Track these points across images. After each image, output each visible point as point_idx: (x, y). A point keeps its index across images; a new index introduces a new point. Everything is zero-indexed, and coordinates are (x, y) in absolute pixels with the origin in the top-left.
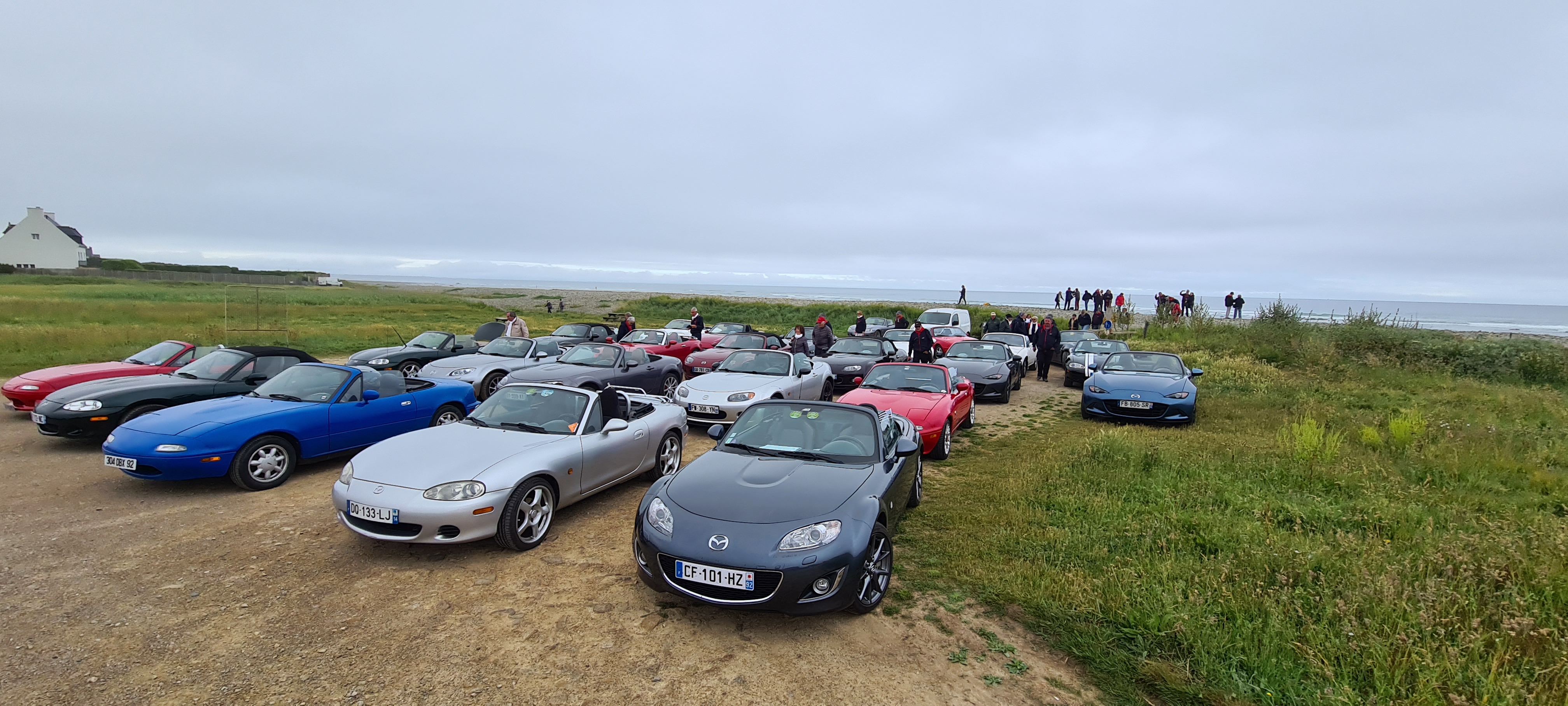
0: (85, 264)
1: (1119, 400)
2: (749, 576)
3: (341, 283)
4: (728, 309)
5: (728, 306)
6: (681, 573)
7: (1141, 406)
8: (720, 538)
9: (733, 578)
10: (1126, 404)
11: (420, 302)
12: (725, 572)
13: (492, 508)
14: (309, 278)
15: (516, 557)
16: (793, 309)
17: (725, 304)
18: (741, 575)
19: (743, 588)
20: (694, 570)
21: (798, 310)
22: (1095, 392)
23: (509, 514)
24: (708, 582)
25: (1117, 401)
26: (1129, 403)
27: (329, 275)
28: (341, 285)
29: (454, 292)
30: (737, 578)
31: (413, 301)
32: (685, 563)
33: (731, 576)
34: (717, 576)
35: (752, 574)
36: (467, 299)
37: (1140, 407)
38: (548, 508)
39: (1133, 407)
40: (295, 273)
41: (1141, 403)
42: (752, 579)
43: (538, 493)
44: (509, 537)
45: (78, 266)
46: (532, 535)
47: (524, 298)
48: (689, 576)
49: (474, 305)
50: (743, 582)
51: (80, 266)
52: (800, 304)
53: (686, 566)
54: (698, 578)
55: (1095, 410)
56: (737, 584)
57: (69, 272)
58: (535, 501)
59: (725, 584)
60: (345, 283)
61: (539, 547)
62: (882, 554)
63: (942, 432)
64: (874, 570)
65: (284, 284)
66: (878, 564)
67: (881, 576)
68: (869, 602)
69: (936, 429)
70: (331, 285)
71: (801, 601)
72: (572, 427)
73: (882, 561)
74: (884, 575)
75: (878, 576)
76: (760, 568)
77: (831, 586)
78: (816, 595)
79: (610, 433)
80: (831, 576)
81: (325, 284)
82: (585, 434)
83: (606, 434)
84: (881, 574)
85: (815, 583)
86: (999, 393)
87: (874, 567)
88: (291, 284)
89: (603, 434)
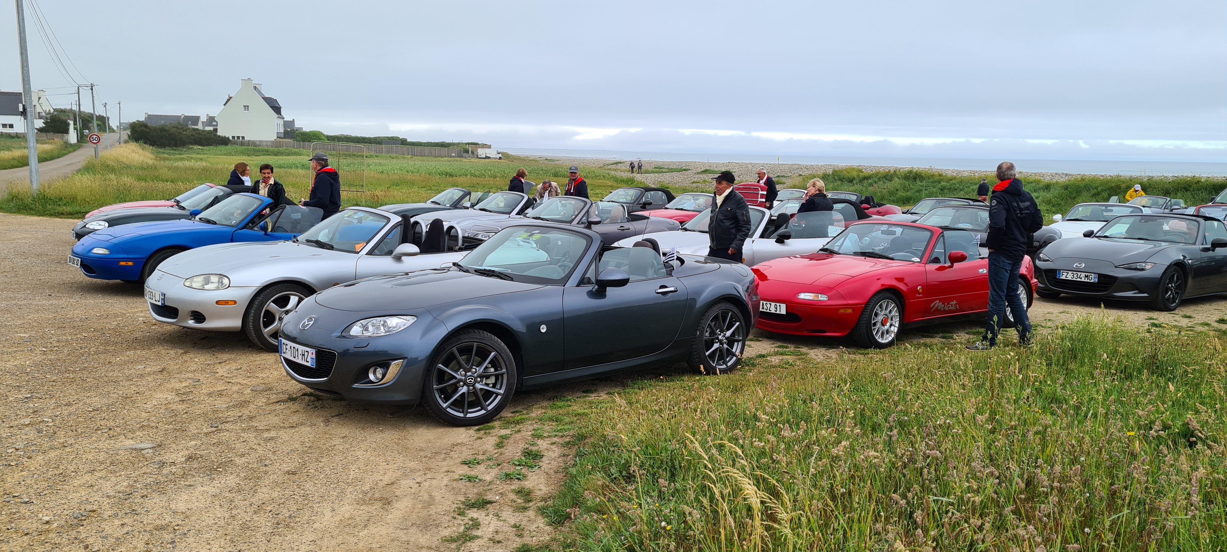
0: (282, 136)
2: (313, 354)
3: (500, 155)
4: (939, 186)
5: (939, 182)
6: (281, 350)
8: (310, 319)
9: (304, 355)
12: (301, 348)
13: (235, 302)
14: (470, 150)
17: (936, 178)
18: (308, 352)
19: (309, 364)
20: (288, 347)
23: (253, 311)
24: (293, 359)
27: (490, 147)
28: (500, 158)
29: (614, 167)
32: (282, 340)
33: (304, 353)
34: (297, 353)
35: (314, 351)
40: (458, 144)
42: (314, 356)
43: (294, 301)
44: (254, 335)
45: (276, 138)
47: (687, 173)
48: (284, 353)
50: (309, 359)
51: (278, 137)
53: (284, 343)
54: (291, 357)
56: (306, 361)
57: (269, 144)
58: (289, 307)
59: (300, 360)
62: (496, 370)
63: (864, 309)
64: (471, 381)
65: (446, 157)
66: (484, 379)
67: (494, 395)
68: (462, 415)
69: (850, 302)
70: (490, 157)
71: (356, 385)
72: (358, 247)
73: (497, 380)
74: (497, 394)
75: (487, 395)
76: (320, 346)
77: (384, 376)
78: (371, 382)
79: (403, 258)
80: (385, 366)
81: (484, 156)
82: (371, 255)
83: (398, 258)
84: (493, 393)
85: (371, 370)
86: (1144, 293)
87: (472, 379)
88: (453, 157)
89: (393, 258)
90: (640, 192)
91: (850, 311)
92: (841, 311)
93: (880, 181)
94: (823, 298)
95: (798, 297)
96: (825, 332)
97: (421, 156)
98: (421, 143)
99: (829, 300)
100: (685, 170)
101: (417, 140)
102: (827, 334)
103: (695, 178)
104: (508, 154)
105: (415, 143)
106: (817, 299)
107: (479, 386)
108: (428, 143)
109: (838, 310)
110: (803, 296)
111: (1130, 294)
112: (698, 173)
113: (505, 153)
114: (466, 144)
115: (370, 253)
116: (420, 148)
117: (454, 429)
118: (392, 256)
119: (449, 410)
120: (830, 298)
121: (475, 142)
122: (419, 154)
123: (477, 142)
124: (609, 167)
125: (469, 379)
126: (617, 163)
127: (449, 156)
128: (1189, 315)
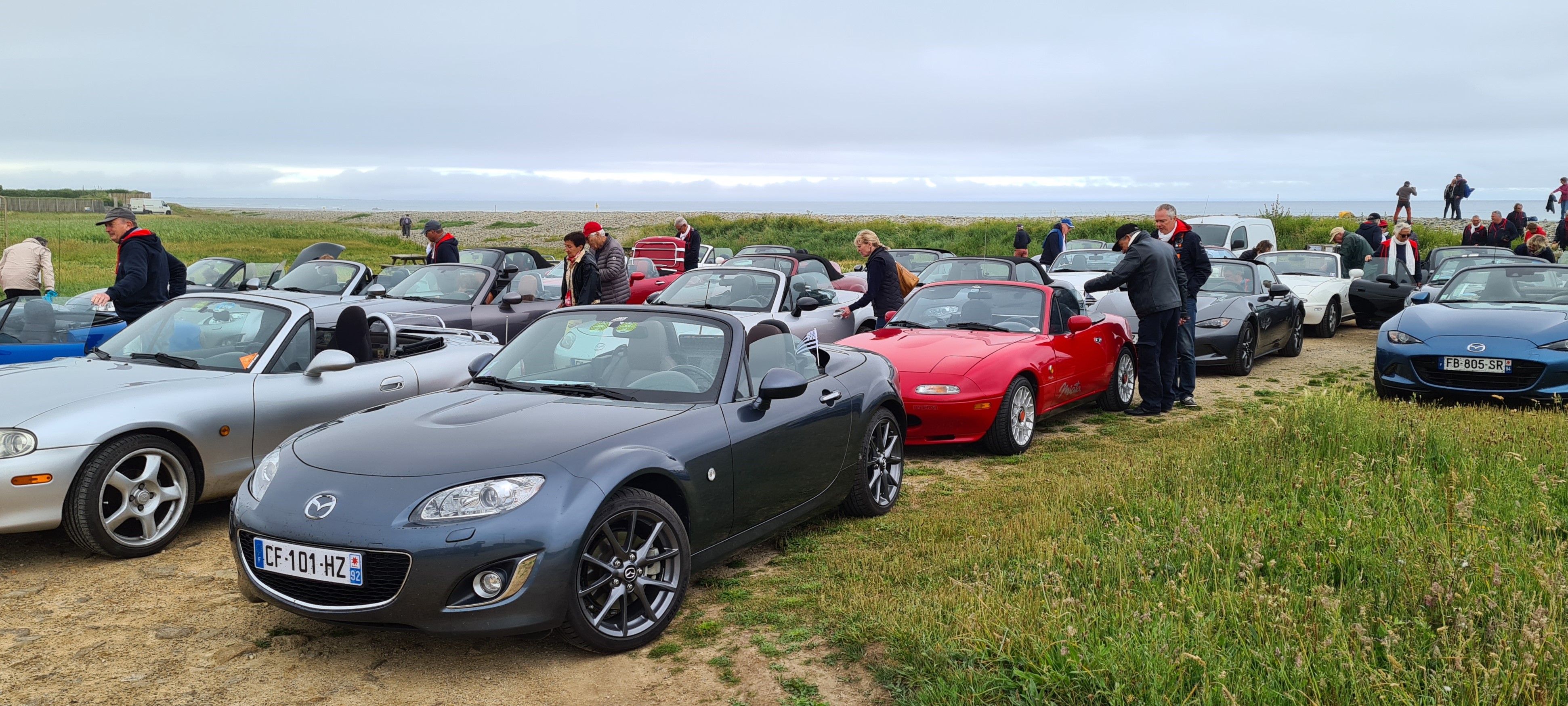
1: (1443, 356)
2: (355, 561)
3: (168, 208)
4: (822, 235)
5: (821, 231)
6: (262, 559)
7: (1486, 367)
8: (325, 498)
9: (332, 565)
10: (1456, 363)
11: (289, 236)
12: (321, 554)
13: (50, 477)
14: (116, 200)
15: (101, 567)
16: (942, 232)
17: (817, 226)
18: (343, 559)
19: (346, 581)
20: (279, 553)
21: (950, 233)
22: (1399, 342)
23: (84, 490)
24: (297, 573)
25: (1438, 359)
26: (1462, 360)
27: (148, 196)
28: (168, 212)
29: (355, 221)
30: (337, 563)
31: (276, 235)
32: (266, 542)
33: (329, 562)
34: (310, 562)
35: (359, 556)
36: (373, 231)
37: (1486, 369)
38: (177, 490)
39: (1470, 369)
40: (93, 193)
41: (1486, 361)
42: (359, 565)
43: (153, 463)
44: (85, 530)
46: (142, 534)
47: (471, 227)
48: (271, 564)
49: (380, 241)
50: (345, 571)
52: (953, 224)
53: (268, 547)
54: (284, 568)
55: (1397, 379)
56: (339, 576)
58: (145, 475)
59: (320, 575)
60: (175, 210)
61: (156, 556)
62: (661, 551)
63: (1003, 401)
64: (631, 575)
65: (74, 212)
66: (647, 568)
67: (661, 593)
68: (620, 634)
69: (987, 393)
70: (151, 212)
71: (448, 610)
72: (246, 361)
73: (663, 566)
74: (667, 590)
75: (651, 591)
76: (371, 546)
77: (505, 586)
78: (478, 599)
79: (324, 375)
80: (505, 567)
81: (142, 210)
82: (269, 373)
83: (315, 375)
84: (659, 589)
85: (477, 579)
86: (1223, 355)
87: (632, 571)
88: (87, 212)
89: (308, 375)
90: (497, 255)
91: (987, 406)
92: (977, 407)
93: (747, 231)
94: (951, 390)
95: (918, 392)
96: (953, 438)
97: (30, 211)
98: (27, 191)
99: (961, 392)
100: (467, 223)
101: (21, 188)
102: (955, 440)
103: (486, 234)
104: (180, 207)
105: (18, 191)
106: (942, 393)
107: (642, 581)
108: (40, 191)
109: (974, 406)
110: (922, 389)
111: (1207, 357)
112: (488, 227)
113: (174, 204)
114: (108, 192)
115: (268, 370)
116: (27, 200)
117: (611, 659)
118: (306, 373)
119: (601, 628)
120: (962, 391)
121: (122, 188)
122: (26, 209)
123: (126, 189)
124: (348, 221)
125: (628, 572)
126: (359, 216)
127: (79, 212)
128: (1274, 378)
